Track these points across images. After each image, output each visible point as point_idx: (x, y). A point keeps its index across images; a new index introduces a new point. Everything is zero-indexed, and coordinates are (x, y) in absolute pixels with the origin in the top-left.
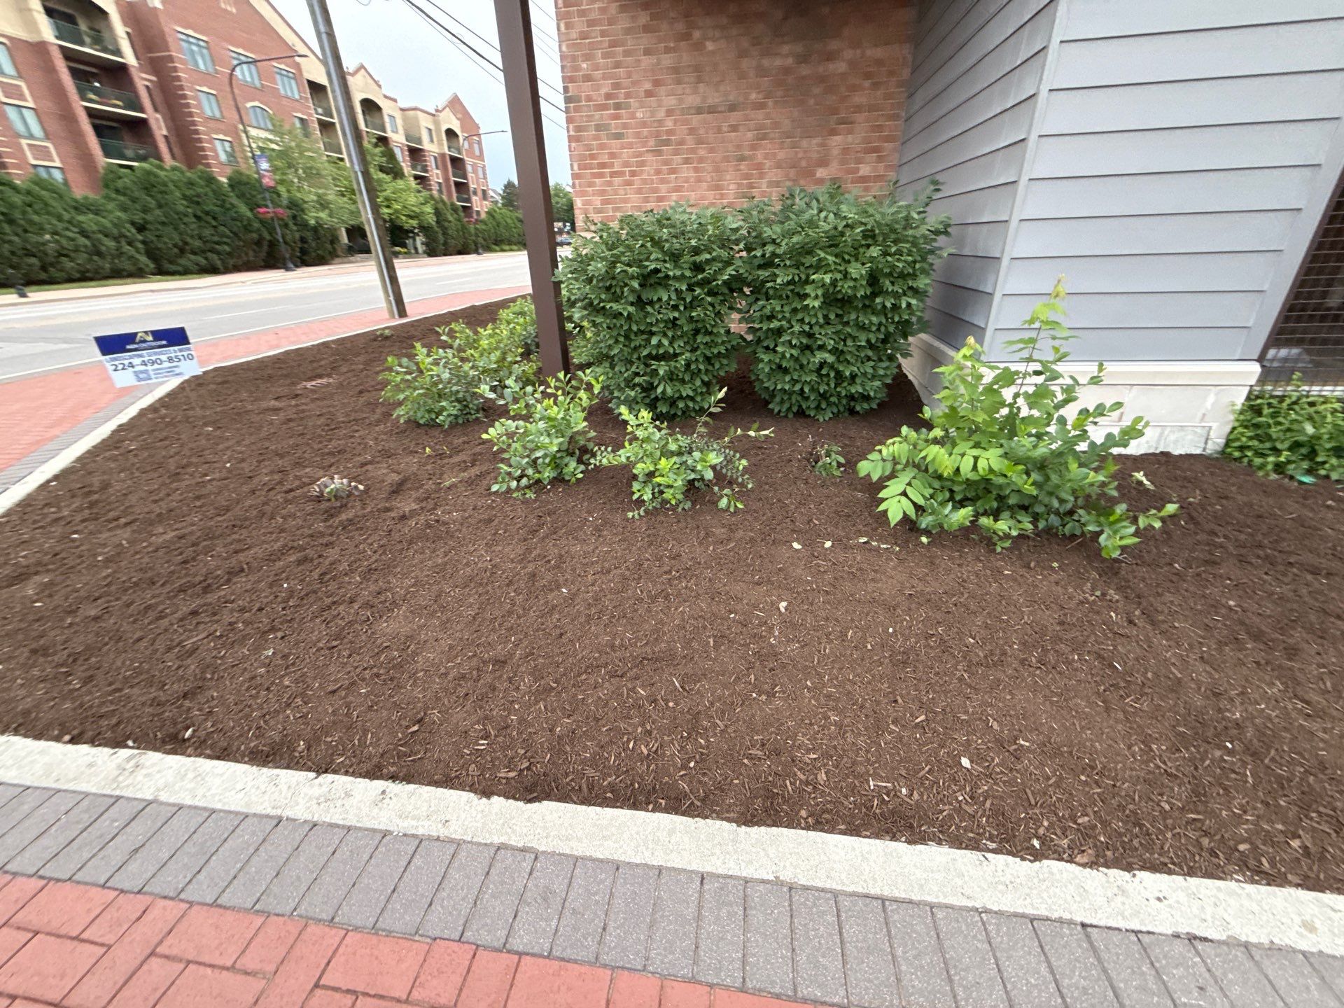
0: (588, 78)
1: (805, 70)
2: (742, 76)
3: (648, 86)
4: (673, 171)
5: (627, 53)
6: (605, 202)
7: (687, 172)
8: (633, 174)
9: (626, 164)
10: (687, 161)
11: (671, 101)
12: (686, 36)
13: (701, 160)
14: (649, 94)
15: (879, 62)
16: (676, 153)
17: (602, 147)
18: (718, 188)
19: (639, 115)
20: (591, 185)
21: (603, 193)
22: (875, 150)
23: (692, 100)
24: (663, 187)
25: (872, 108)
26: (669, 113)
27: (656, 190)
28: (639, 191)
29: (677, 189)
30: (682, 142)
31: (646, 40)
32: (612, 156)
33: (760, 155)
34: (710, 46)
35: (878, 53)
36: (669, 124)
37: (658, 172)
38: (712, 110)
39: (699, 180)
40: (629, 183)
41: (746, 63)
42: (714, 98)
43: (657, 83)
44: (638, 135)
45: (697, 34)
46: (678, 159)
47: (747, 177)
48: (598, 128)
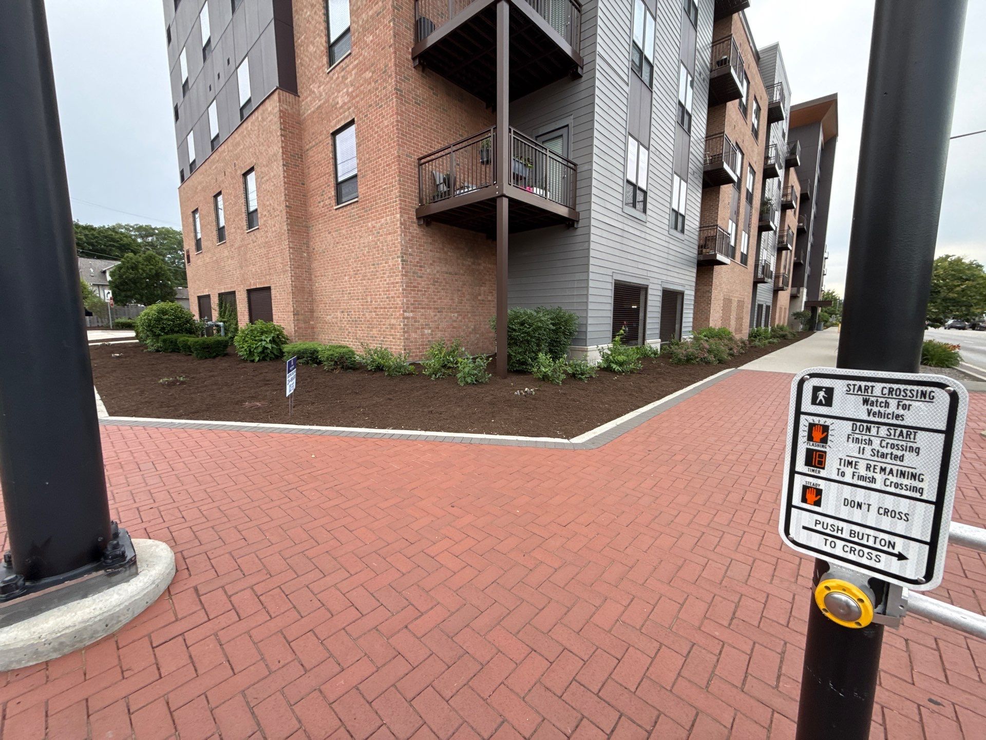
0: (411, 255)
1: (474, 267)
2: (458, 265)
3: (431, 262)
4: (438, 292)
5: (424, 250)
6: (414, 301)
7: (443, 293)
8: (425, 291)
9: (423, 287)
10: (443, 289)
11: (438, 268)
12: (443, 249)
13: (447, 289)
14: (431, 264)
15: (490, 268)
16: (440, 286)
17: (415, 280)
18: (452, 299)
19: (428, 271)
20: (410, 294)
21: (414, 297)
22: (491, 293)
23: (444, 269)
24: (436, 297)
25: (490, 281)
26: (438, 272)
27: (433, 298)
28: (428, 298)
29: (440, 299)
30: (441, 282)
31: (431, 247)
32: (419, 284)
33: (464, 289)
34: (449, 254)
35: (490, 266)
36: (438, 276)
37: (434, 292)
38: (450, 273)
39: (447, 296)
40: (424, 295)
41: (459, 261)
42: (451, 270)
43: (434, 261)
44: (428, 278)
45: (445, 249)
46: (440, 288)
47: (461, 297)
48: (414, 273)
